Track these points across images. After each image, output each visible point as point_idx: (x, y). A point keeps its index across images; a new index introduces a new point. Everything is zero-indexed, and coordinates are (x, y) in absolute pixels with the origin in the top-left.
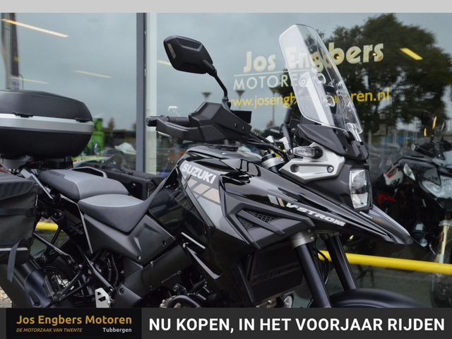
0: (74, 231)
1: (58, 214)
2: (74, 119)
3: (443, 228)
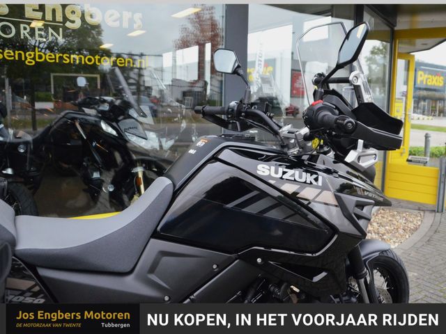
3: (137, 173)
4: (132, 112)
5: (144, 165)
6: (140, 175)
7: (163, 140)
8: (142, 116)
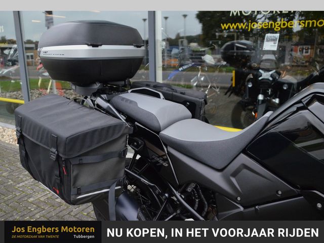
0: (158, 162)
1: (138, 143)
2: (132, 45)
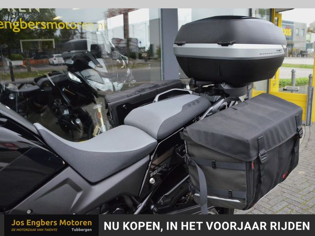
3: (97, 110)
4: (91, 64)
5: (101, 103)
6: (100, 111)
7: (115, 84)
8: (99, 67)
